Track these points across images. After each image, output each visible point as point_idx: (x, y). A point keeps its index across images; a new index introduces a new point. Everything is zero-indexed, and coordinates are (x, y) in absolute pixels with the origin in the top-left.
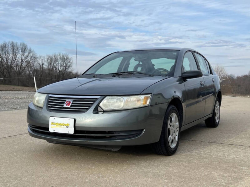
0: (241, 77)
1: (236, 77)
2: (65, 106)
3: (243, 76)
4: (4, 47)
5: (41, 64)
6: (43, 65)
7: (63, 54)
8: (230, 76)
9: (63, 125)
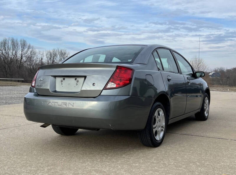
0: (230, 70)
1: (226, 70)
3: (233, 69)
4: (5, 43)
5: (40, 59)
6: (42, 59)
7: (61, 49)
8: (221, 69)
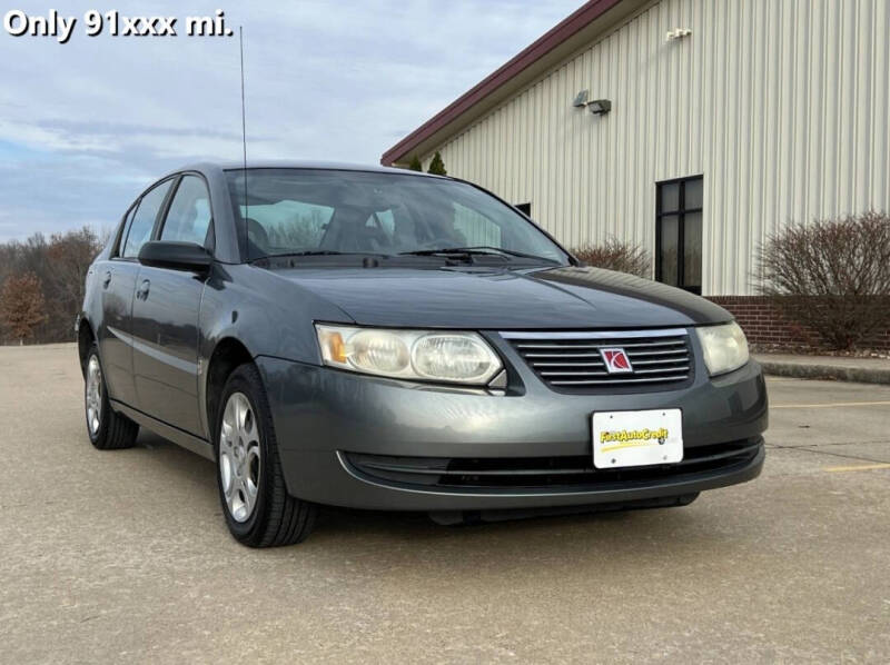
2: (612, 369)
9: (648, 435)
